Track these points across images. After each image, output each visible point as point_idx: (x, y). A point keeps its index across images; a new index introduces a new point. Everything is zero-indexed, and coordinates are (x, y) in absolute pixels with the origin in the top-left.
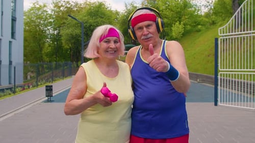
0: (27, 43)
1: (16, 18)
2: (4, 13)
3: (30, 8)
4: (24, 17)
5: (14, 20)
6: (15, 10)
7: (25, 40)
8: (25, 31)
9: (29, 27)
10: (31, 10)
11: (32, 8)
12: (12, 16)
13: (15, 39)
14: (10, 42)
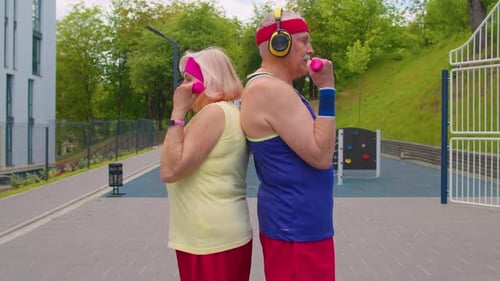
0: (62, 84)
1: (41, 35)
2: (18, 25)
3: (68, 14)
4: (57, 33)
5: (37, 38)
6: (39, 20)
7: (59, 77)
8: (59, 59)
9: (65, 51)
10: (69, 19)
11: (72, 14)
12: (34, 31)
13: (39, 75)
14: (31, 81)
